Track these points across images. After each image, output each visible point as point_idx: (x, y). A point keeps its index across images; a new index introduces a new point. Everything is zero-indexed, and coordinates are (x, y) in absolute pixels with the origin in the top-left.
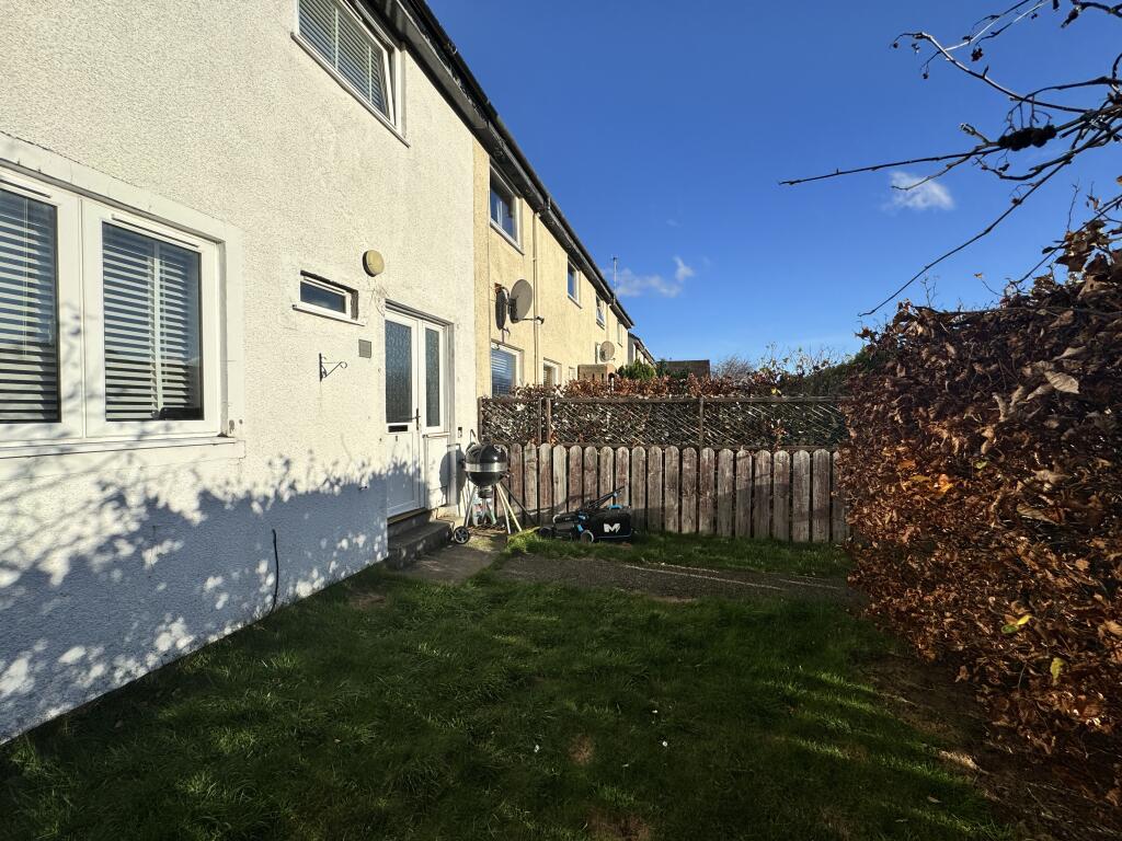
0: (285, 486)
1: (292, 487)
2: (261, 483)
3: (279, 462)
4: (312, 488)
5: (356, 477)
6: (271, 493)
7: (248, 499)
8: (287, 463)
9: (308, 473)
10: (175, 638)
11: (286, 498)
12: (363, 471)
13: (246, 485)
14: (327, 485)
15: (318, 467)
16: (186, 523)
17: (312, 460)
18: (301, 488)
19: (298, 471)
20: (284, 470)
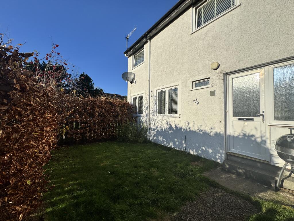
1: (189, 128)
3: (187, 123)
4: (194, 130)
5: (208, 131)
6: (185, 128)
7: (181, 128)
9: (193, 126)
11: (188, 130)
12: (212, 130)
13: (181, 126)
15: (196, 126)
16: (174, 129)
17: (194, 123)
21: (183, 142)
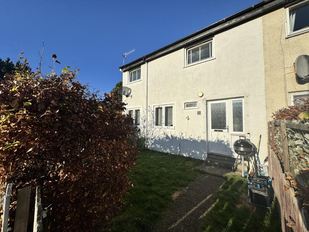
0: (181, 137)
1: (183, 137)
2: (178, 136)
3: (181, 133)
4: (186, 139)
5: (197, 139)
6: (179, 137)
7: (176, 137)
8: (182, 134)
9: (186, 136)
10: (168, 151)
11: (182, 139)
13: (176, 135)
14: (189, 139)
15: (187, 135)
16: (170, 138)
17: (186, 134)
18: (184, 138)
19: (184, 135)
20: (181, 134)
21: (178, 148)
